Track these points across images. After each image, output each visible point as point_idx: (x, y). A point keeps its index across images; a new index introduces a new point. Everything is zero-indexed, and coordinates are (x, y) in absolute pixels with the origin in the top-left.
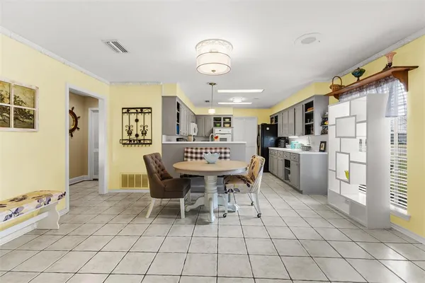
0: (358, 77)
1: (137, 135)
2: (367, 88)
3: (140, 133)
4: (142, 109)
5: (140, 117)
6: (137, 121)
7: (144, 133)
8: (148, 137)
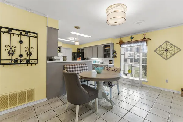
0: (132, 39)
1: (21, 56)
2: (133, 43)
3: (24, 54)
4: (27, 32)
5: (25, 39)
6: (21, 42)
7: (29, 54)
8: (33, 57)
